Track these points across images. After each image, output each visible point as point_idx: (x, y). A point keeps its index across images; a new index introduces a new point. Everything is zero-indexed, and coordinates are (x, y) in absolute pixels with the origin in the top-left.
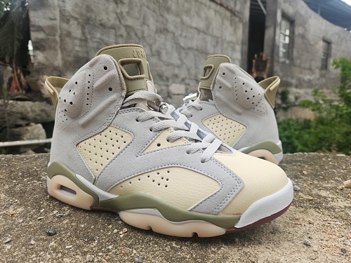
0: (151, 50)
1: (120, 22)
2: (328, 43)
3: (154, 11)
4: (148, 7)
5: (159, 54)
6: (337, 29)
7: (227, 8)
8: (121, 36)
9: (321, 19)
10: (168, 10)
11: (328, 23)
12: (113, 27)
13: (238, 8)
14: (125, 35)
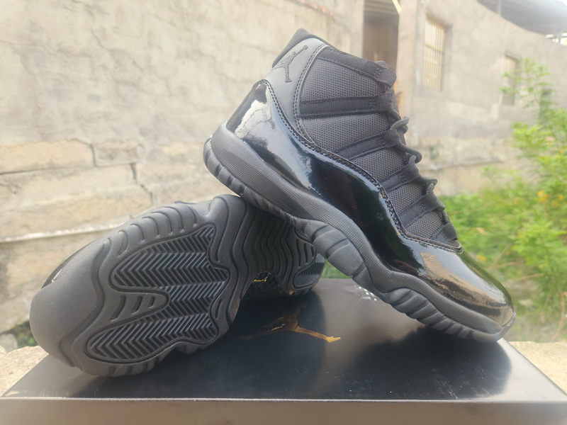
0: (168, 86)
1: (99, 43)
2: (516, 61)
3: (171, 23)
4: (157, 17)
5: (184, 92)
6: (532, 37)
7: (319, 11)
8: (105, 67)
9: (503, 21)
10: (201, 19)
11: (515, 27)
12: (86, 54)
13: (341, 9)
14: (111, 64)
